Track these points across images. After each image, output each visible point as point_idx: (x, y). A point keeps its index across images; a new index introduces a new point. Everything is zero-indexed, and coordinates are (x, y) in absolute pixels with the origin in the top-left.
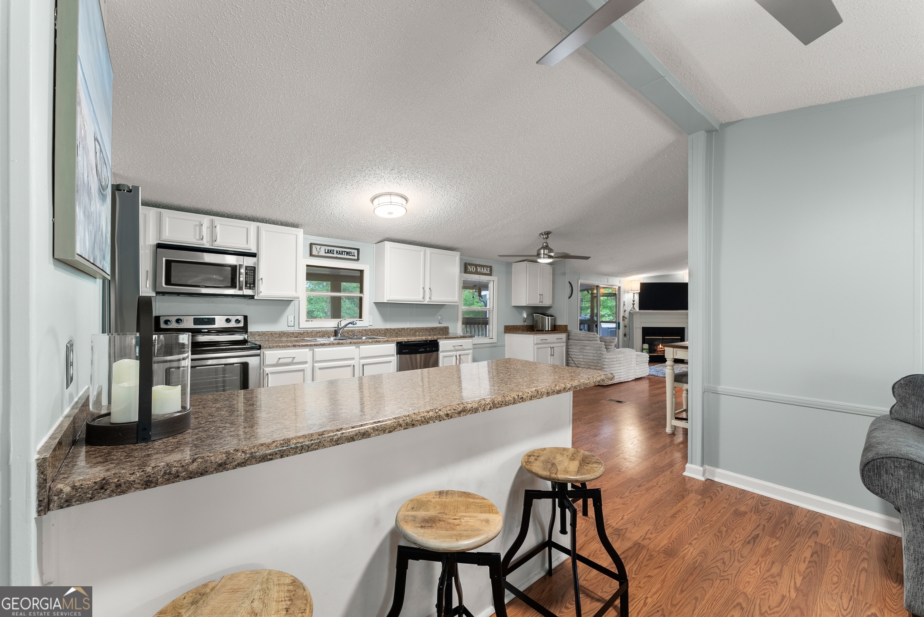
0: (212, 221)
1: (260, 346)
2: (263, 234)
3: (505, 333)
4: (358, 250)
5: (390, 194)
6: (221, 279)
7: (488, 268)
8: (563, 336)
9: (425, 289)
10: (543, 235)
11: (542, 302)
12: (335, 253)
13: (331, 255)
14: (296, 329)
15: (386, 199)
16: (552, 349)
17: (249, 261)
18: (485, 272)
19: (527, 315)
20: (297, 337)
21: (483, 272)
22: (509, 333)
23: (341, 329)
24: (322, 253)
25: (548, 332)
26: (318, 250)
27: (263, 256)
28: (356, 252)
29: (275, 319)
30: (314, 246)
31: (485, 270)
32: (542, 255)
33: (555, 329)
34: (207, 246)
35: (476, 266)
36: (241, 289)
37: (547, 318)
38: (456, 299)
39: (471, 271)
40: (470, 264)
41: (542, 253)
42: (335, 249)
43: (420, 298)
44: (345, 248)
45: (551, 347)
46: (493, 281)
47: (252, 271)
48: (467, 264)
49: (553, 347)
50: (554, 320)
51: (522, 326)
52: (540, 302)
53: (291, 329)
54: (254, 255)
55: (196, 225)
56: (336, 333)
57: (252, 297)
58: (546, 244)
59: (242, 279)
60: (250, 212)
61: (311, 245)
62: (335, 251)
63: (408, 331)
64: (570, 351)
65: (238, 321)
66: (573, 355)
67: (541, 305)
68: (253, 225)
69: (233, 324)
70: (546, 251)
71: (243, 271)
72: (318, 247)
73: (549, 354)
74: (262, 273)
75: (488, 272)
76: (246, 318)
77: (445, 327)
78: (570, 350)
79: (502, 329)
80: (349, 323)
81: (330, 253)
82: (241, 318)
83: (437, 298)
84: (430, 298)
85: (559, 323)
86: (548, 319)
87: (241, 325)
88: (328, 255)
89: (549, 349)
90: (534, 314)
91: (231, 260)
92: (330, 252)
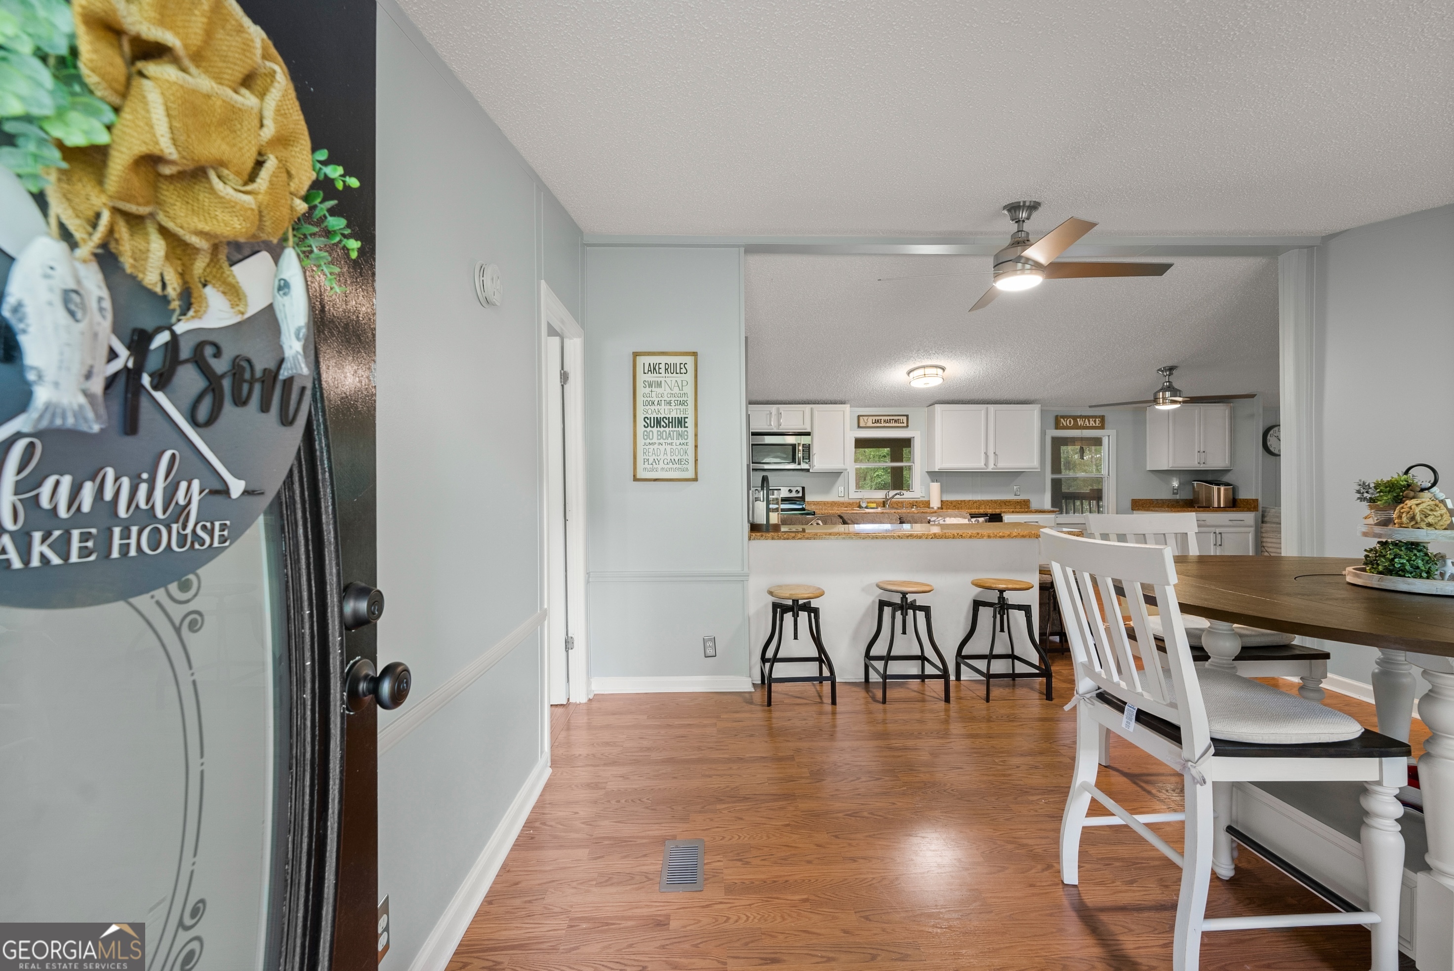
0: (778, 409)
1: (814, 512)
2: (816, 413)
3: (1133, 510)
4: (907, 416)
5: (924, 367)
6: (785, 456)
7: (1097, 420)
8: (1249, 517)
9: (988, 454)
10: (1162, 371)
11: (1204, 463)
12: (882, 422)
13: (878, 425)
14: (846, 499)
15: (921, 372)
16: (1219, 536)
17: (805, 440)
18: (1091, 425)
19: (1180, 484)
20: (847, 507)
21: (1088, 425)
22: (1138, 510)
23: (888, 500)
24: (870, 424)
25: (1219, 509)
26: (866, 421)
27: (816, 434)
28: (905, 418)
29: (828, 489)
30: (861, 418)
31: (1092, 422)
32: (1161, 400)
33: (1234, 504)
34: (775, 430)
35: (1075, 418)
36: (799, 464)
37: (1215, 488)
38: (1035, 464)
39: (1065, 425)
40: (1063, 417)
41: (1161, 397)
42: (883, 418)
43: (982, 465)
44: (892, 416)
45: (1215, 533)
46: (1108, 436)
47: (807, 448)
48: (1059, 417)
49: (1220, 533)
50: (1235, 490)
51: (1169, 500)
52: (1199, 463)
53: (841, 500)
54: (808, 434)
55: (767, 414)
56: (884, 504)
57: (808, 470)
58: (1168, 384)
59: (800, 455)
60: (805, 397)
61: (859, 417)
62: (883, 421)
63: (970, 504)
64: (1266, 542)
65: (797, 491)
66: (1271, 547)
67: (1202, 467)
68: (808, 407)
69: (794, 494)
70: (1168, 394)
71: (801, 448)
72: (866, 418)
73: (1212, 542)
74: (815, 450)
75: (1097, 425)
76: (803, 488)
77: (1024, 501)
78: (1265, 540)
79: (1128, 504)
80: (896, 494)
81: (878, 423)
82: (800, 489)
83: (1006, 464)
84: (994, 465)
85: (1243, 495)
86: (1219, 490)
87: (800, 495)
88: (875, 425)
89: (1212, 536)
90: (1196, 482)
91: (790, 440)
92: (877, 421)
